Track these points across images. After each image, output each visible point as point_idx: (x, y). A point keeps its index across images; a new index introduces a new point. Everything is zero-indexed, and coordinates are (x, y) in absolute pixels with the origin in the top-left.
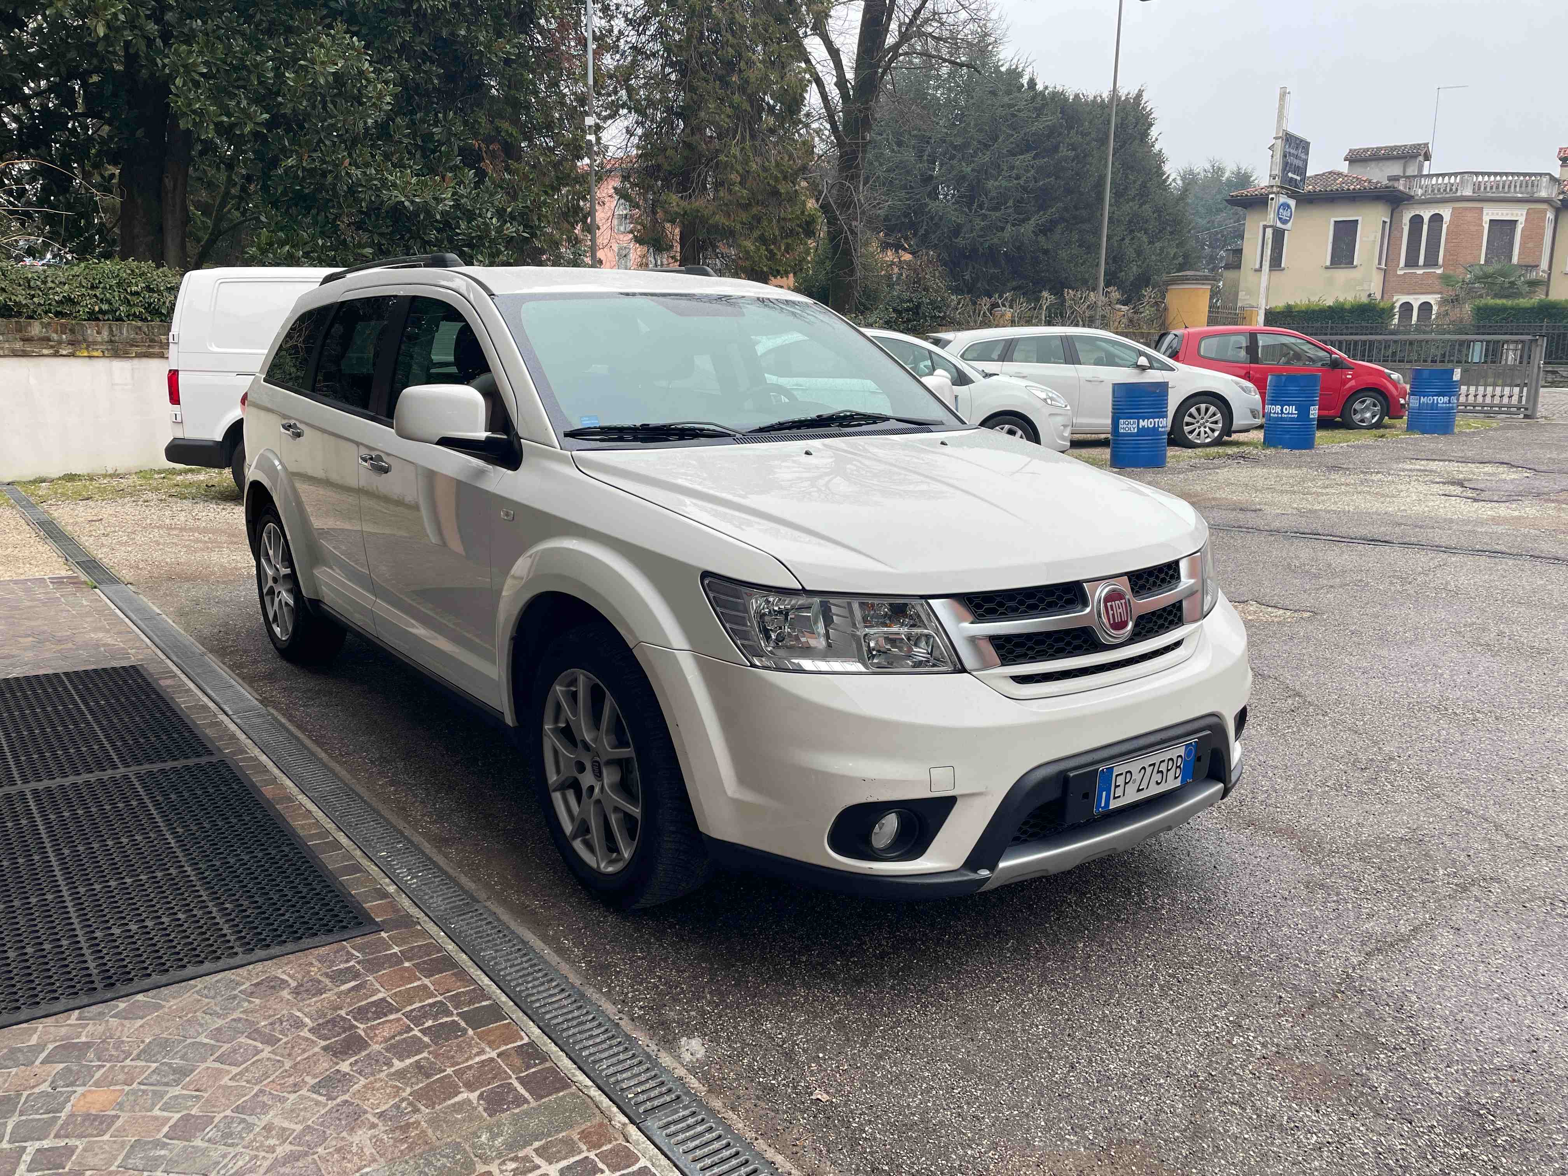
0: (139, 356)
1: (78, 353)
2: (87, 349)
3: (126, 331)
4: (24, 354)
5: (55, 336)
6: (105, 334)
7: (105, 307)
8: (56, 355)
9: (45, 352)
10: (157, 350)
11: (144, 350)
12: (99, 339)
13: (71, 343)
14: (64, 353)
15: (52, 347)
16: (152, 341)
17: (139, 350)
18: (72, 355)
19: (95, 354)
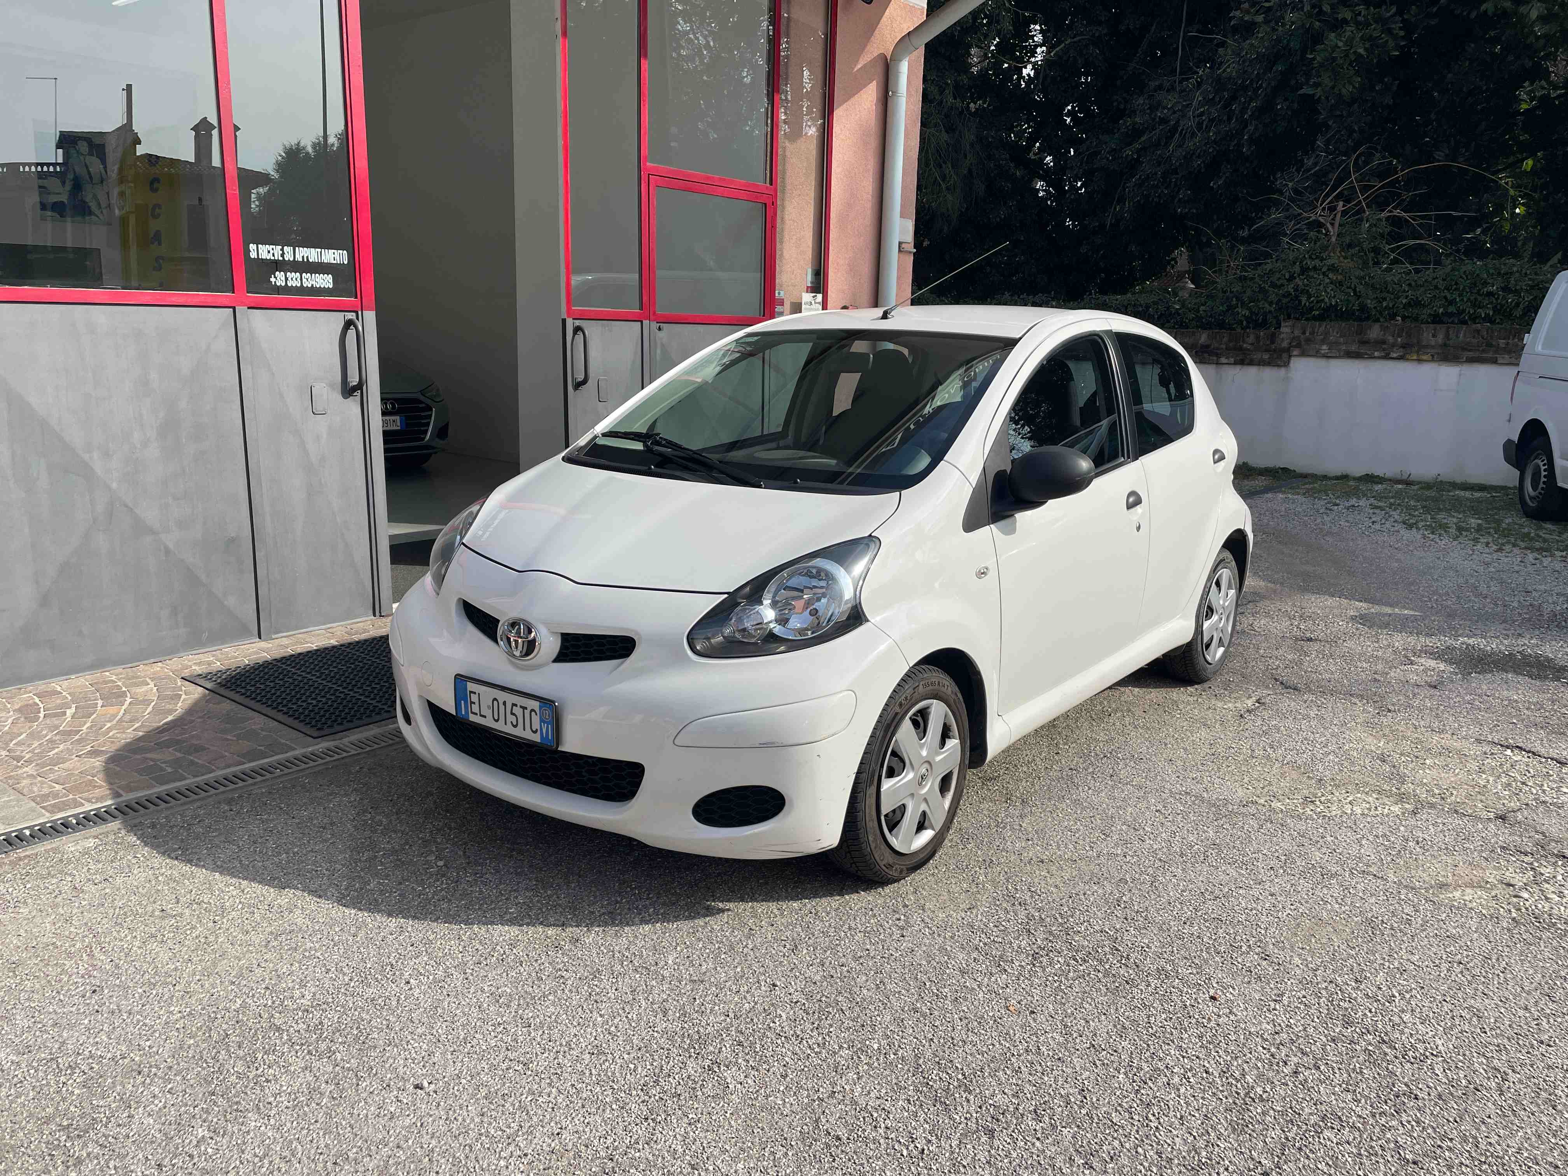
0: (1471, 360)
1: (1408, 356)
2: (1418, 352)
3: (1462, 335)
4: (1357, 356)
5: (1391, 339)
6: (1440, 338)
7: (1451, 309)
8: (1387, 357)
9: (1376, 354)
10: (1490, 355)
11: (1477, 354)
12: (1433, 343)
13: (1404, 346)
14: (1395, 355)
15: (1384, 350)
16: (1489, 345)
17: (1471, 354)
18: (1401, 358)
19: (1425, 357)
